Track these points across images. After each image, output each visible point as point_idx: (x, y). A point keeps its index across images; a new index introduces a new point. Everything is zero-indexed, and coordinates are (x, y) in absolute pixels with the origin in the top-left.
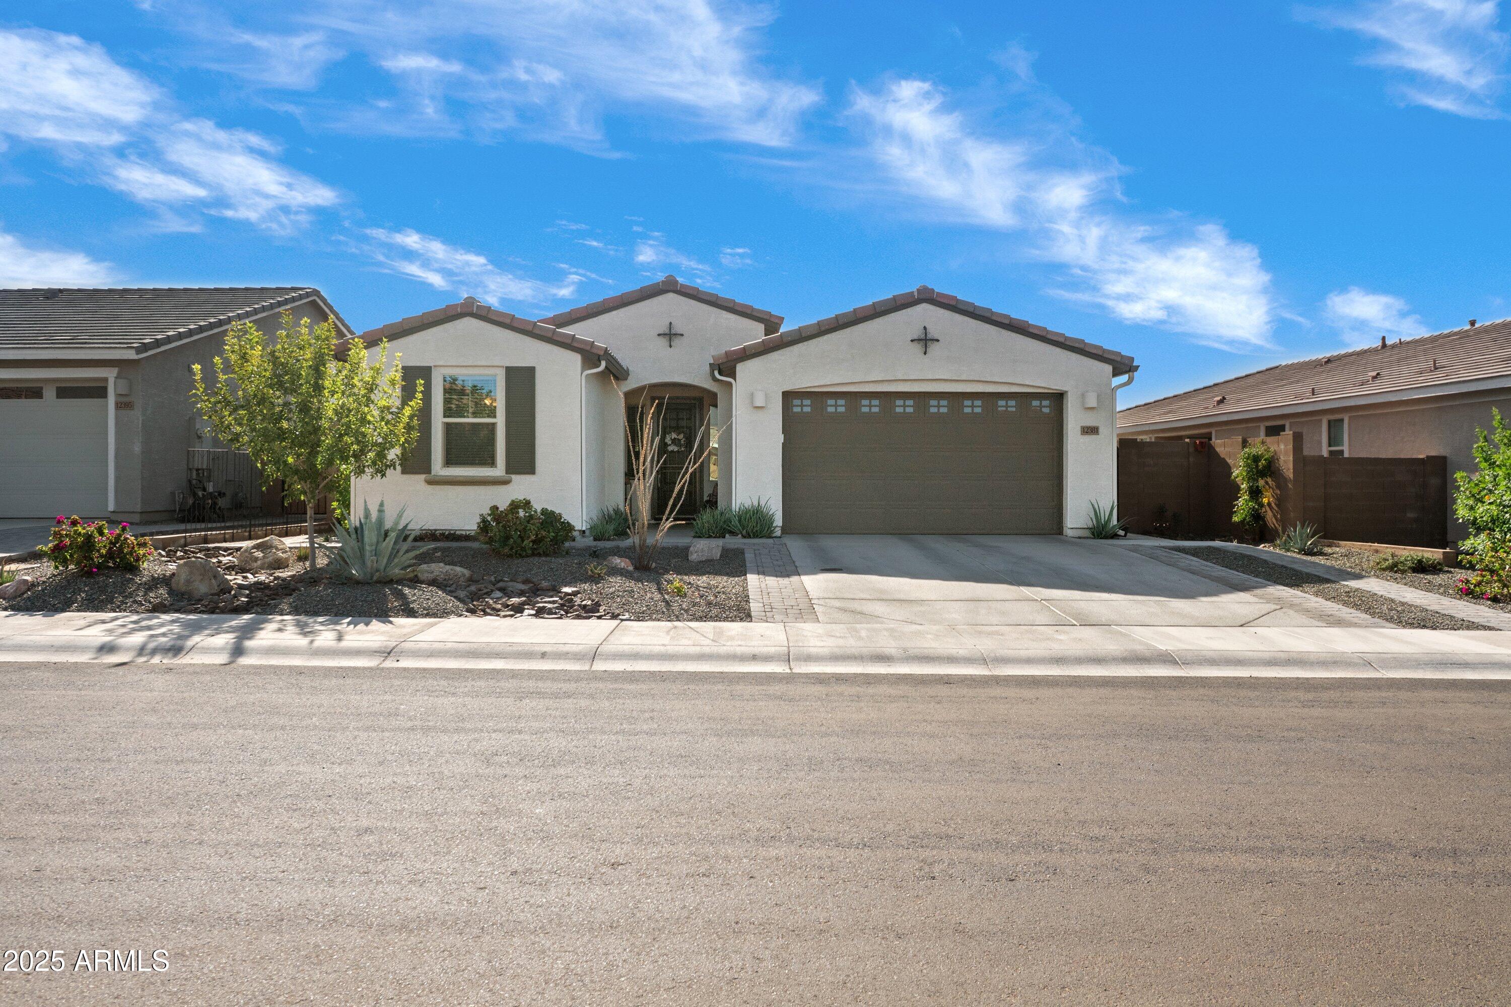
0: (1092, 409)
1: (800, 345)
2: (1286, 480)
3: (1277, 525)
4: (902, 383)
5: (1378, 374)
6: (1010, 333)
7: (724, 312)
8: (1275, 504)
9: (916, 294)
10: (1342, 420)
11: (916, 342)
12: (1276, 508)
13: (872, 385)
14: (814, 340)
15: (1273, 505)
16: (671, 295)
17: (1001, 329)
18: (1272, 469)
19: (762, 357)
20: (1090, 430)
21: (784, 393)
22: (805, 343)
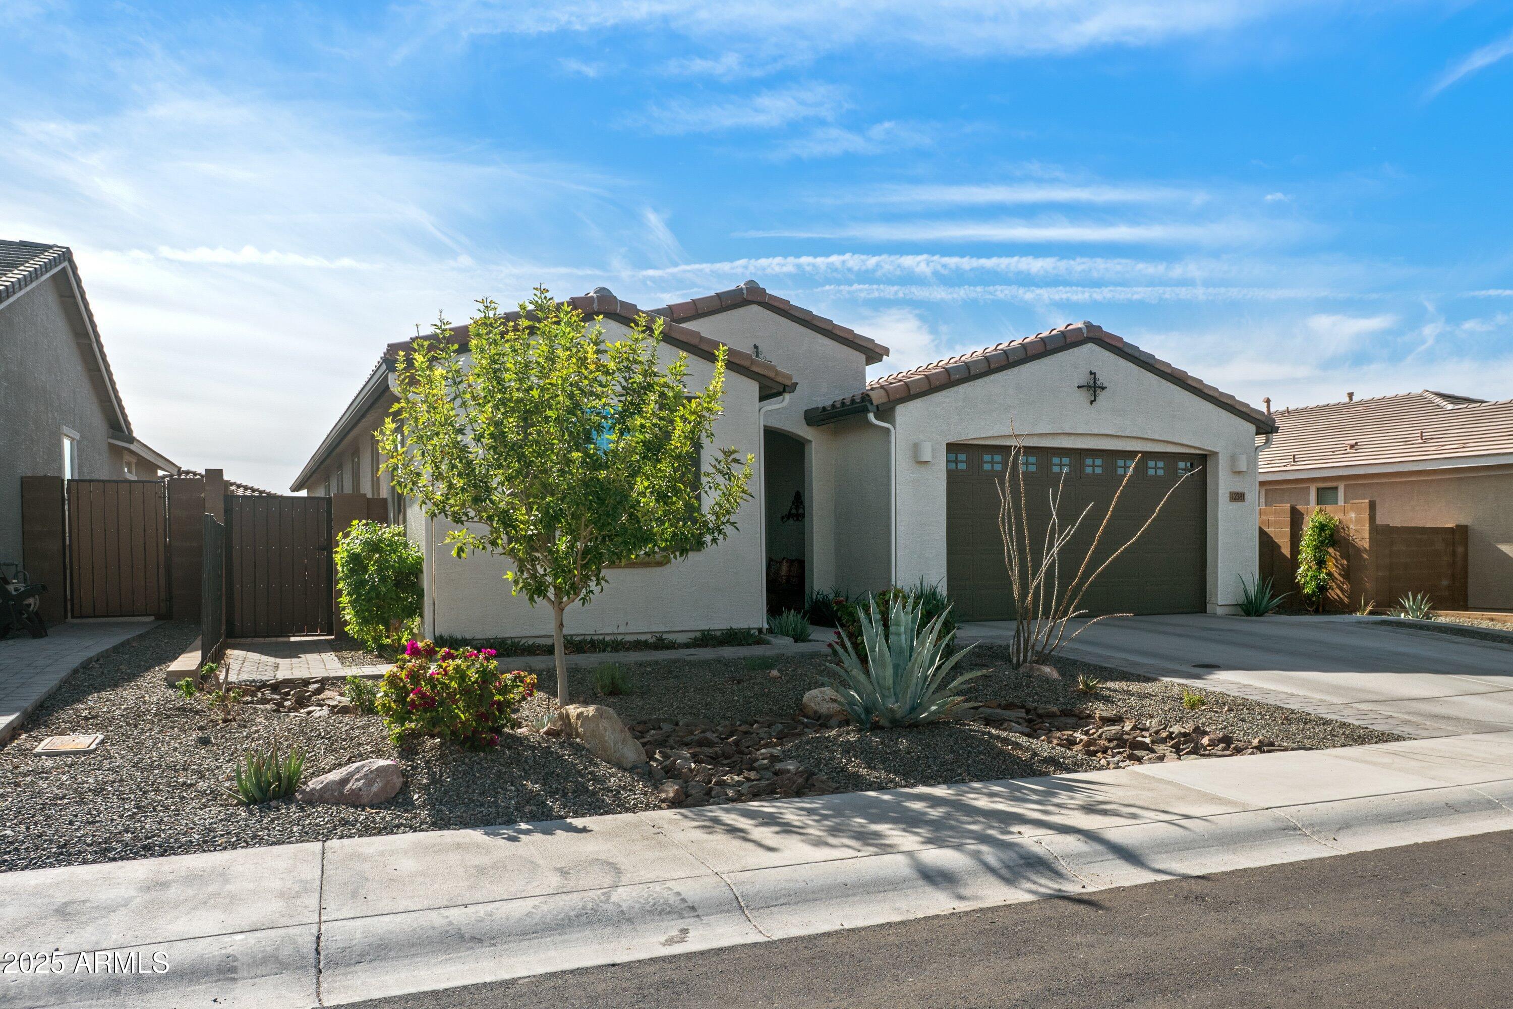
0: (1239, 473)
1: (966, 385)
2: (1358, 551)
3: (1341, 596)
4: (1066, 437)
5: (1356, 443)
6: (1169, 384)
7: (819, 336)
8: (1340, 574)
9: (1085, 331)
10: (1336, 488)
11: (1085, 389)
12: (1342, 579)
13: (1035, 438)
14: (980, 380)
15: (1336, 575)
16: (755, 308)
17: (1161, 380)
18: (1335, 537)
19: (925, 398)
20: (1238, 497)
21: (948, 444)
22: (971, 383)
